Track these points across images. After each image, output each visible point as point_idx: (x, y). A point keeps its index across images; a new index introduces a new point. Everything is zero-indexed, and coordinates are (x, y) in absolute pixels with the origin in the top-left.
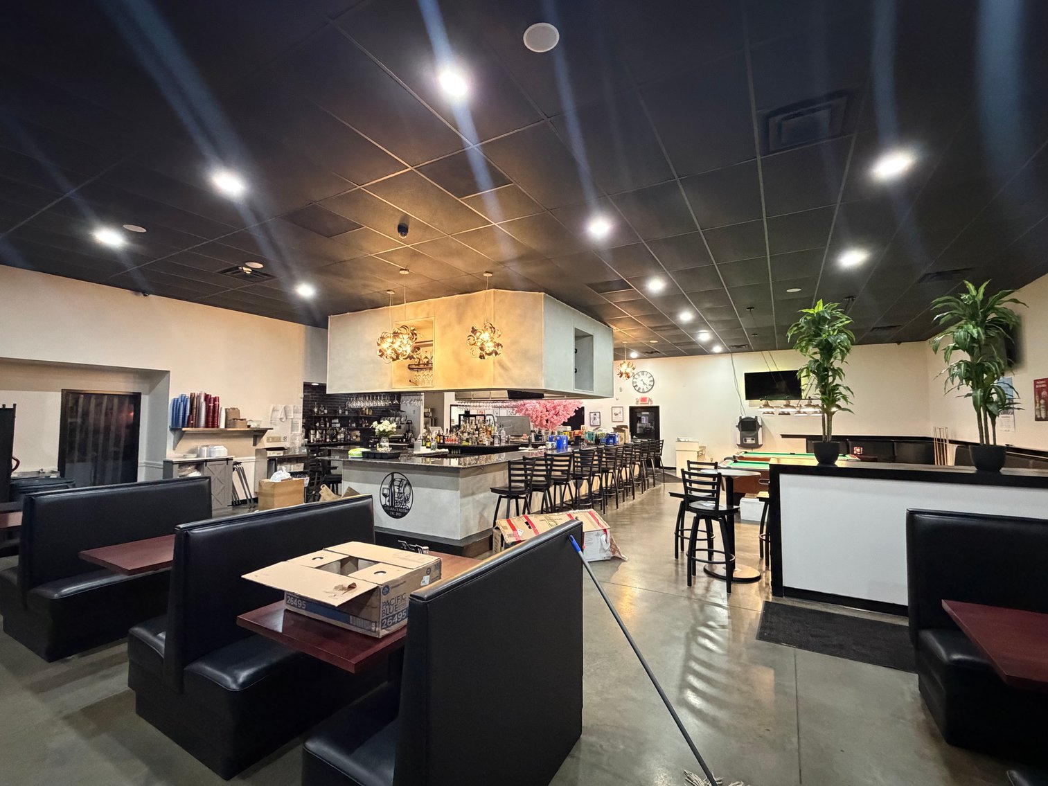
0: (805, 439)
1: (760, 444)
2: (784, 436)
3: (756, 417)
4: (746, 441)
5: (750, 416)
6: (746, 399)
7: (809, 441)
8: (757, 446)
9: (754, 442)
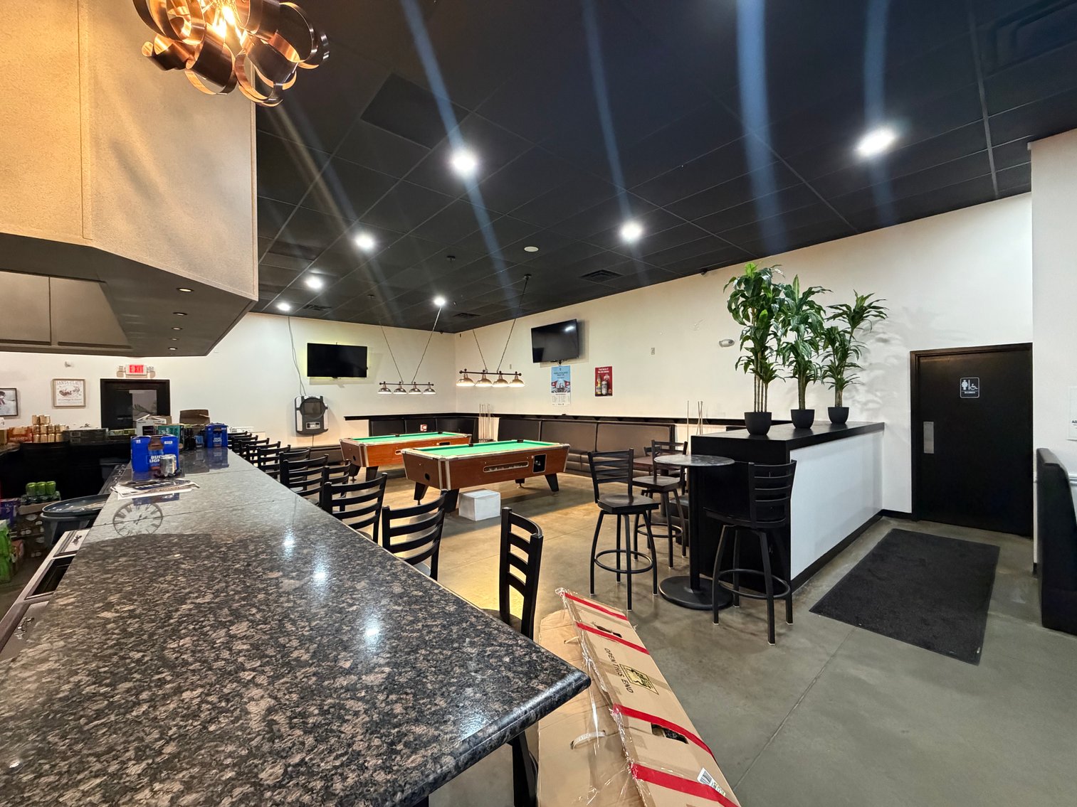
0: (368, 421)
1: (325, 428)
2: (348, 418)
3: (322, 397)
4: (309, 427)
5: (314, 396)
6: (308, 375)
7: (372, 422)
8: (322, 430)
9: (318, 427)
